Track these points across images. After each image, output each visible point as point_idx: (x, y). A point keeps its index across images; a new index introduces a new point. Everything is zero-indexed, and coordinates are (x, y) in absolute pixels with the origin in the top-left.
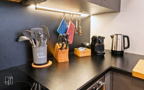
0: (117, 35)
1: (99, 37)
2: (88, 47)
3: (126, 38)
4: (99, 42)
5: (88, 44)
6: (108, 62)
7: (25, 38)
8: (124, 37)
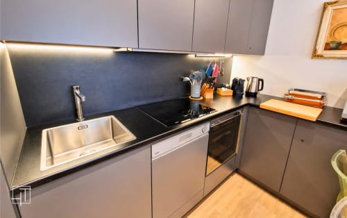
0: (253, 78)
1: (240, 79)
2: (228, 88)
3: (261, 82)
4: (240, 84)
5: (227, 85)
6: (244, 101)
7: (188, 79)
8: (259, 80)
